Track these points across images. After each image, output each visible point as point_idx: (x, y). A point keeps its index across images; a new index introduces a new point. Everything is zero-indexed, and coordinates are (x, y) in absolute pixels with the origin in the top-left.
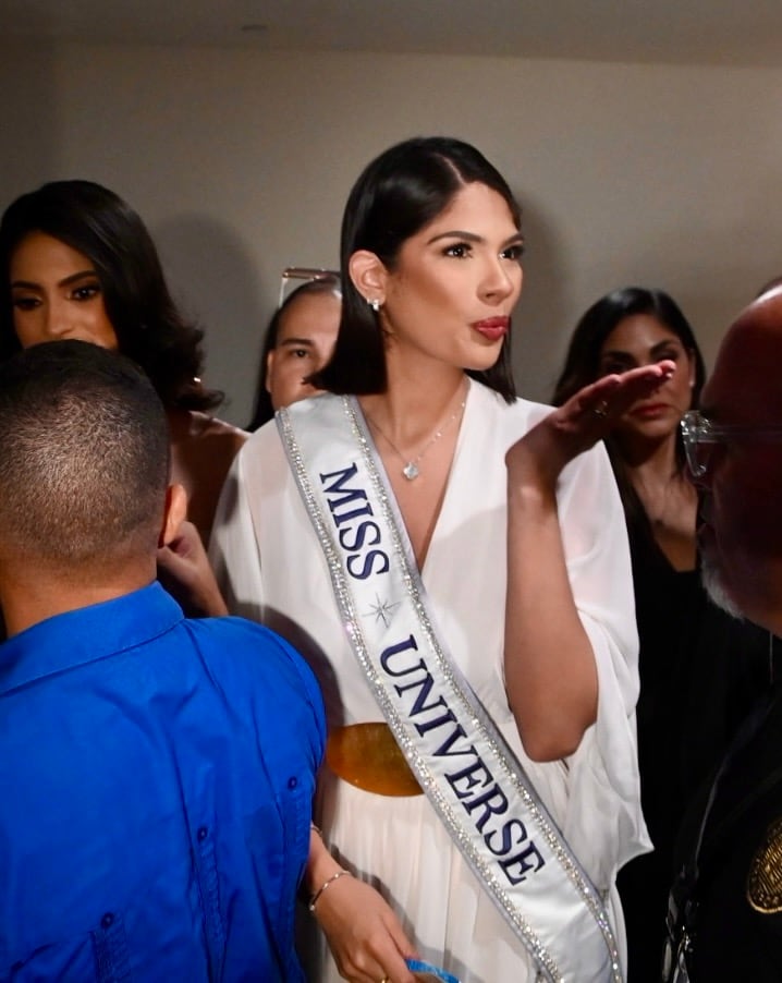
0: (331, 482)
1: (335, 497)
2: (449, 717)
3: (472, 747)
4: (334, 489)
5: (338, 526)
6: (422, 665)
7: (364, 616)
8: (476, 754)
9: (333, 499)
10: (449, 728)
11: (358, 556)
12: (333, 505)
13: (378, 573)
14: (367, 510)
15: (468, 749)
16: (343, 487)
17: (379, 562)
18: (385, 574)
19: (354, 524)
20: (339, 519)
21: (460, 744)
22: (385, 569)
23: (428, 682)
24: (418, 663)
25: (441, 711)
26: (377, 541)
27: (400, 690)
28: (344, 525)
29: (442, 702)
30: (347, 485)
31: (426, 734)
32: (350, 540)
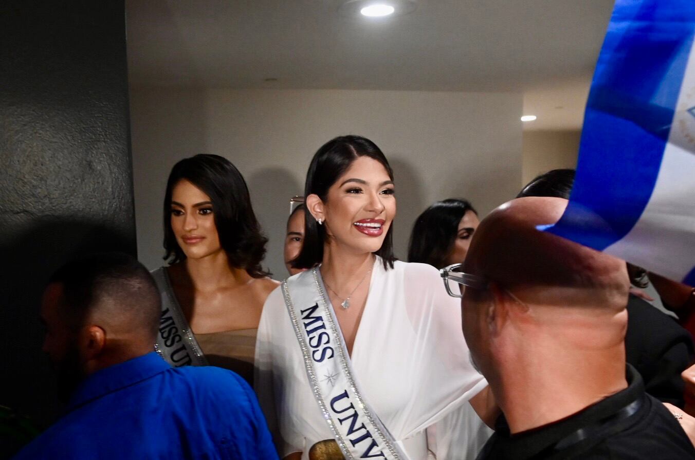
0: (306, 314)
1: (307, 321)
2: (368, 435)
3: (382, 452)
4: (307, 317)
5: (308, 336)
6: (352, 406)
7: (322, 381)
8: (384, 456)
9: (306, 323)
10: (368, 442)
11: (318, 350)
12: (306, 325)
13: (329, 358)
14: (323, 327)
15: (379, 453)
16: (312, 316)
17: (329, 352)
18: (332, 358)
19: (316, 334)
20: (309, 332)
21: (375, 451)
22: (332, 356)
23: (355, 416)
24: (349, 405)
25: (363, 432)
26: (328, 342)
27: (341, 421)
28: (311, 335)
29: (363, 426)
30: (313, 315)
31: (356, 445)
32: (314, 342)
